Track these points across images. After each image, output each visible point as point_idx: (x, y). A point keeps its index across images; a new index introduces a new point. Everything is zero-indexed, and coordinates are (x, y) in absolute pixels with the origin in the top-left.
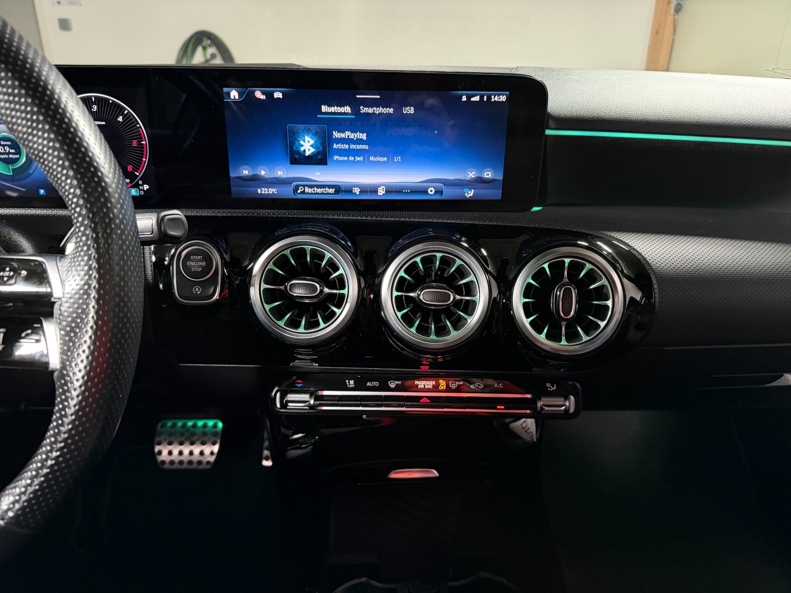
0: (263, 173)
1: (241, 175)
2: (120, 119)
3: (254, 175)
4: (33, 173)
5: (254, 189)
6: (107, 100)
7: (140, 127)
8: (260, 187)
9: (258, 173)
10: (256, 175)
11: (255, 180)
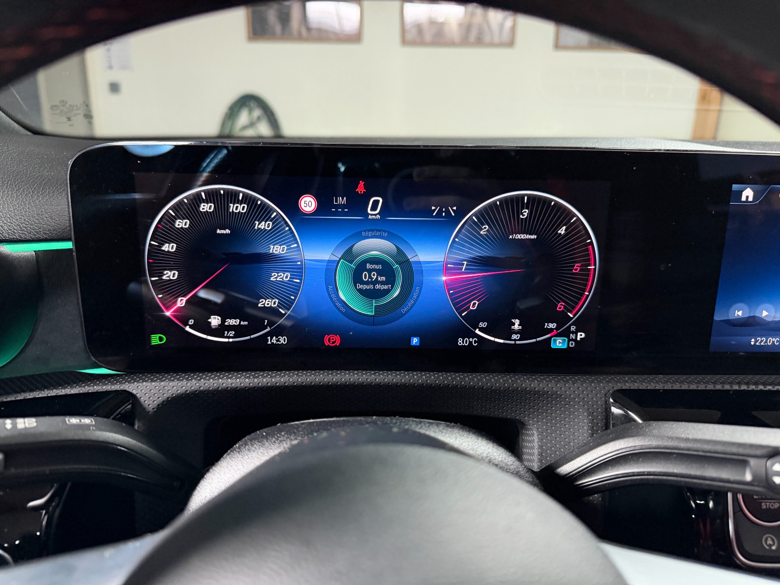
0: (765, 313)
1: (731, 318)
2: (562, 231)
3: (749, 317)
4: (406, 312)
5: (744, 339)
6: (548, 201)
7: (591, 243)
8: (755, 336)
9: (757, 315)
10: (754, 317)
11: (752, 324)
